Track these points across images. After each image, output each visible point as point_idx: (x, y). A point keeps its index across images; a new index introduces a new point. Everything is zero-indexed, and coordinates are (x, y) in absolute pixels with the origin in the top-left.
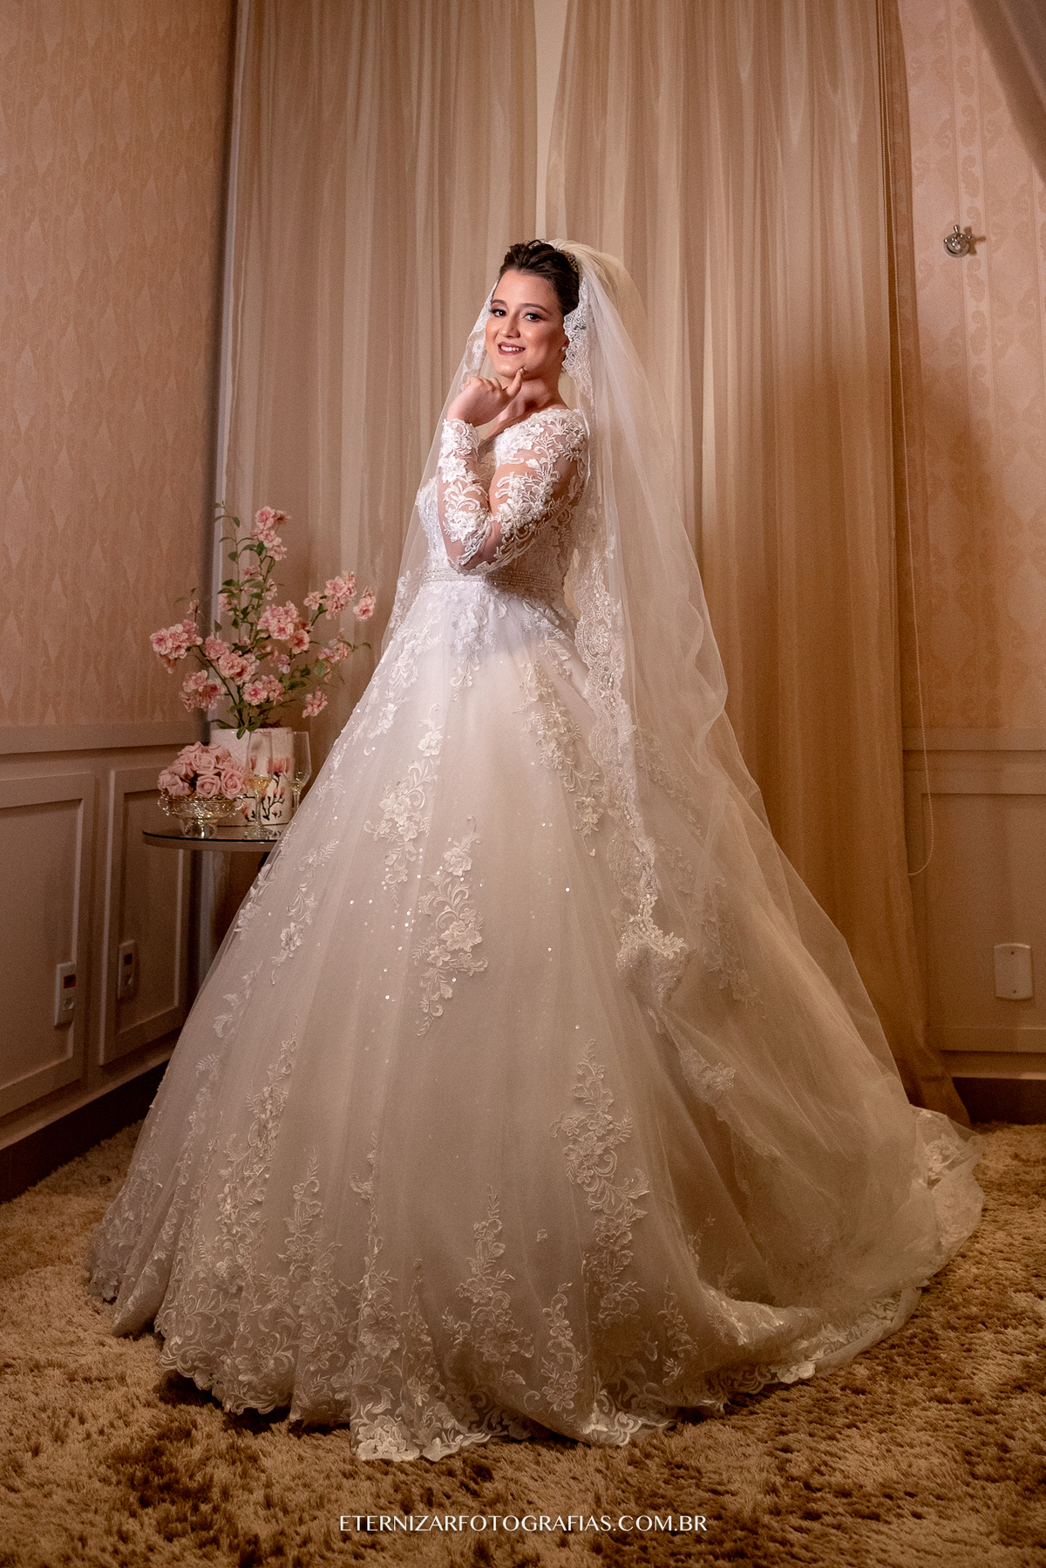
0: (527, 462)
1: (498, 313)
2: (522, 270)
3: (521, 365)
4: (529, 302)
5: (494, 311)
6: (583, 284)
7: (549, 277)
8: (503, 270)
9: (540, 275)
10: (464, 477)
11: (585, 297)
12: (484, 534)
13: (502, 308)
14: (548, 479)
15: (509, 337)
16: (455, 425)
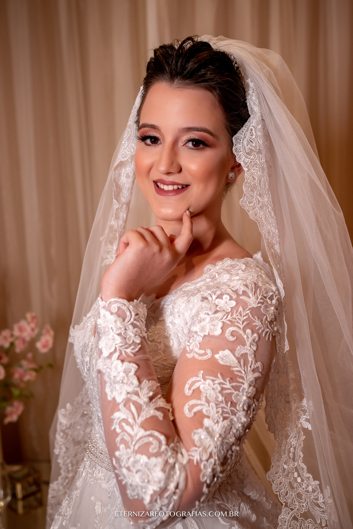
0: (217, 356)
1: (148, 141)
2: (176, 81)
3: (186, 207)
4: (191, 125)
5: (143, 138)
6: (250, 92)
7: (210, 89)
8: (148, 83)
9: (201, 87)
10: (137, 394)
11: (256, 109)
12: (177, 487)
13: (153, 133)
14: (251, 377)
15: (168, 173)
16: (114, 308)
